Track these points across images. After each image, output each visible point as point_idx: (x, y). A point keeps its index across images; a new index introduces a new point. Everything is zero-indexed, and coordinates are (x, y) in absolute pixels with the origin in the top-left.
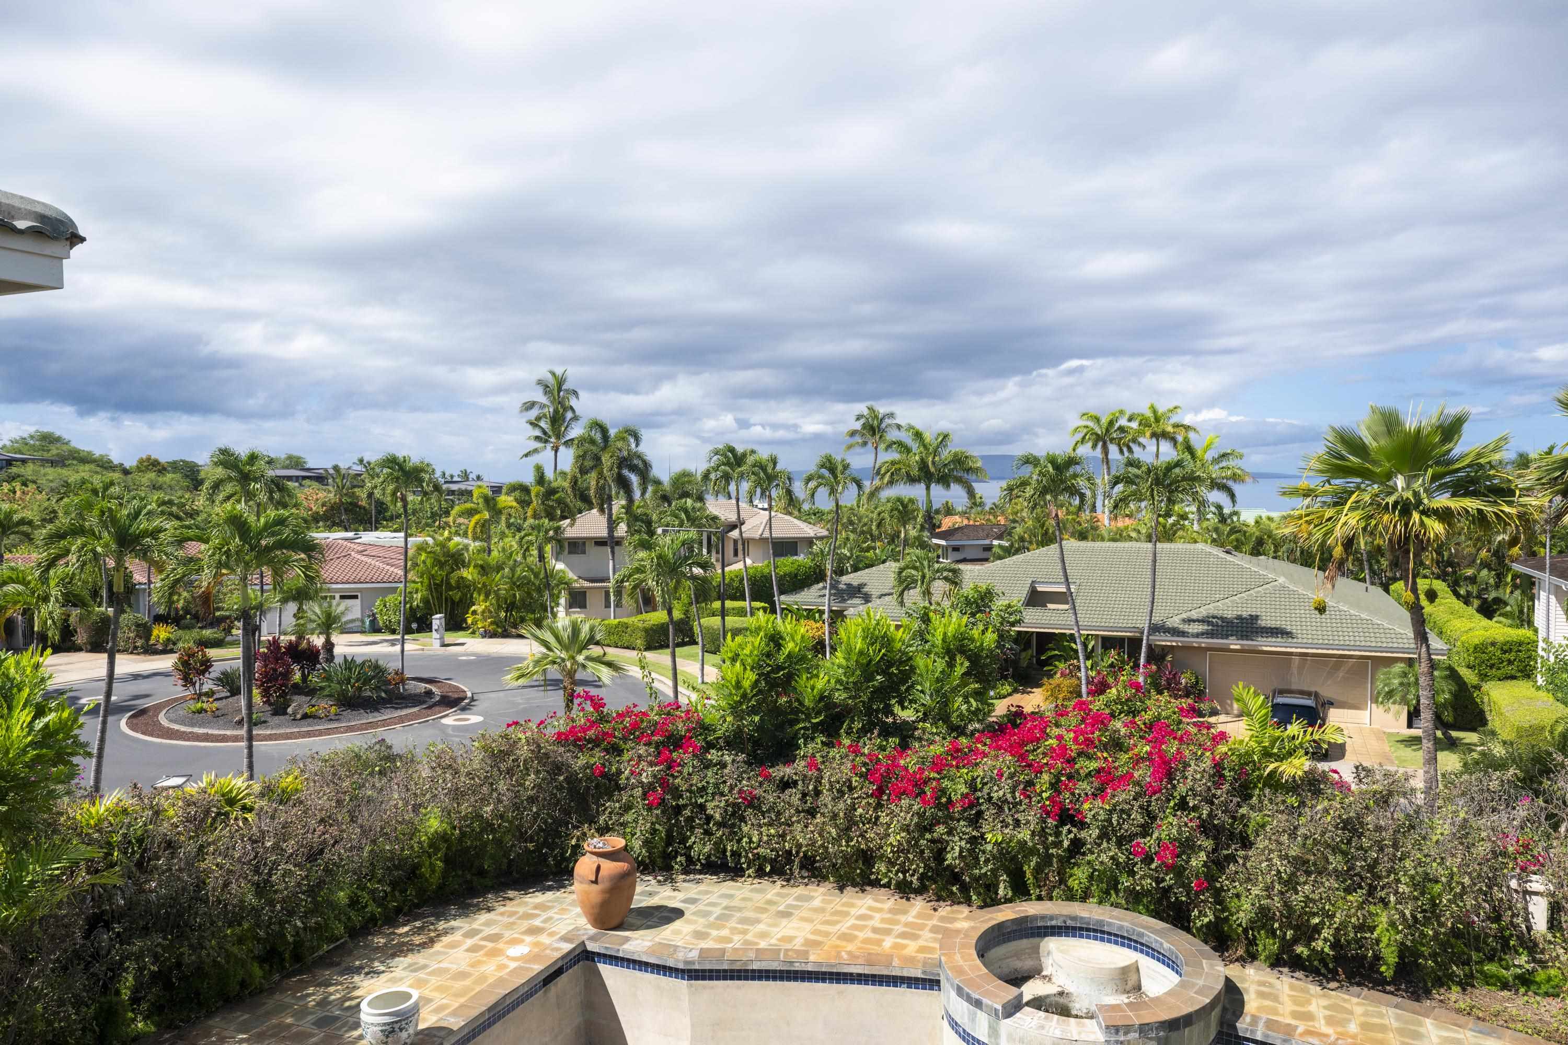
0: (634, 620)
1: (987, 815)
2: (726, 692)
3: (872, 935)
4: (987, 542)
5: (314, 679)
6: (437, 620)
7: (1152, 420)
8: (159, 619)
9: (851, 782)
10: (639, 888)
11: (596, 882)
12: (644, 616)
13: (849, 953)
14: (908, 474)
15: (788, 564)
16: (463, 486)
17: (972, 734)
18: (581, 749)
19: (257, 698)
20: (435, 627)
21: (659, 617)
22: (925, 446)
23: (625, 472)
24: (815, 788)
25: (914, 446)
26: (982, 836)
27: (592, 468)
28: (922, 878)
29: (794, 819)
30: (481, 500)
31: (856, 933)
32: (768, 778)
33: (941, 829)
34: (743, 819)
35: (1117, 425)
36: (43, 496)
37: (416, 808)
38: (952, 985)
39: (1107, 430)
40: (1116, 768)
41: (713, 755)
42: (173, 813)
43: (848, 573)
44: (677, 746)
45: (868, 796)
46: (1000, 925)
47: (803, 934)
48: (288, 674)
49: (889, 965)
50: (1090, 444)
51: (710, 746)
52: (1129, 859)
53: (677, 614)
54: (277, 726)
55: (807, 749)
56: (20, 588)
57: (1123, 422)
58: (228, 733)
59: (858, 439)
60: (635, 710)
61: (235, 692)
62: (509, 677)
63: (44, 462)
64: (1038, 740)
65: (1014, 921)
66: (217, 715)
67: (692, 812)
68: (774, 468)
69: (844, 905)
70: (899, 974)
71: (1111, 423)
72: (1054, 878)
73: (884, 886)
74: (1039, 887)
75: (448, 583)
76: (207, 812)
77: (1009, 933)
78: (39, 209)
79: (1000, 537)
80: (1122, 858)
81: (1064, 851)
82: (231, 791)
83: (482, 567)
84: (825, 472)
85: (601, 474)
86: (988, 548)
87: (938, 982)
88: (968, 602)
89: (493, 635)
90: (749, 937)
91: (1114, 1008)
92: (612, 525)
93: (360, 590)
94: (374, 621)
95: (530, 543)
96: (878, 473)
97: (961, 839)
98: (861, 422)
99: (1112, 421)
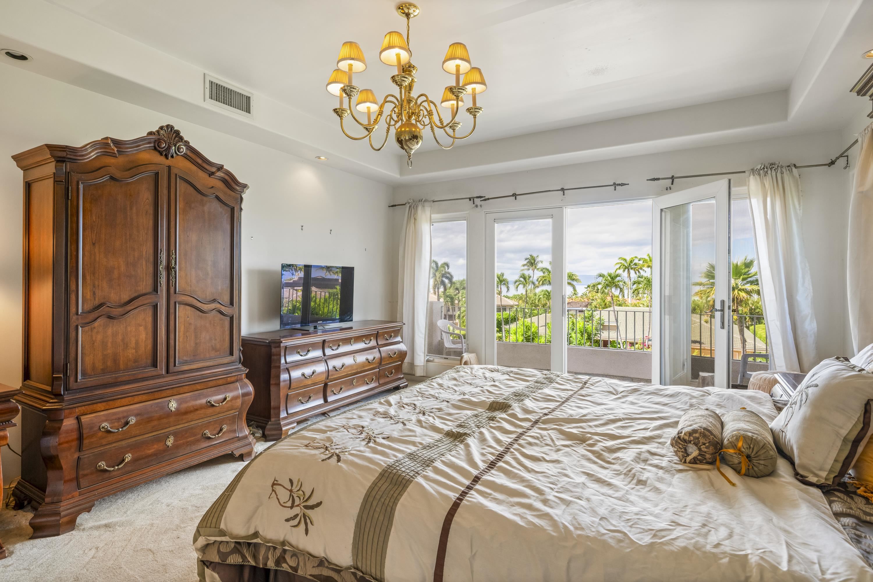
4: (580, 309)
7: (649, 260)
14: (549, 281)
23: (444, 279)
35: (634, 262)
39: (630, 264)
50: (622, 270)
57: (636, 261)
59: (526, 267)
71: (631, 262)
79: (586, 306)
84: (522, 279)
98: (527, 261)
99: (631, 261)
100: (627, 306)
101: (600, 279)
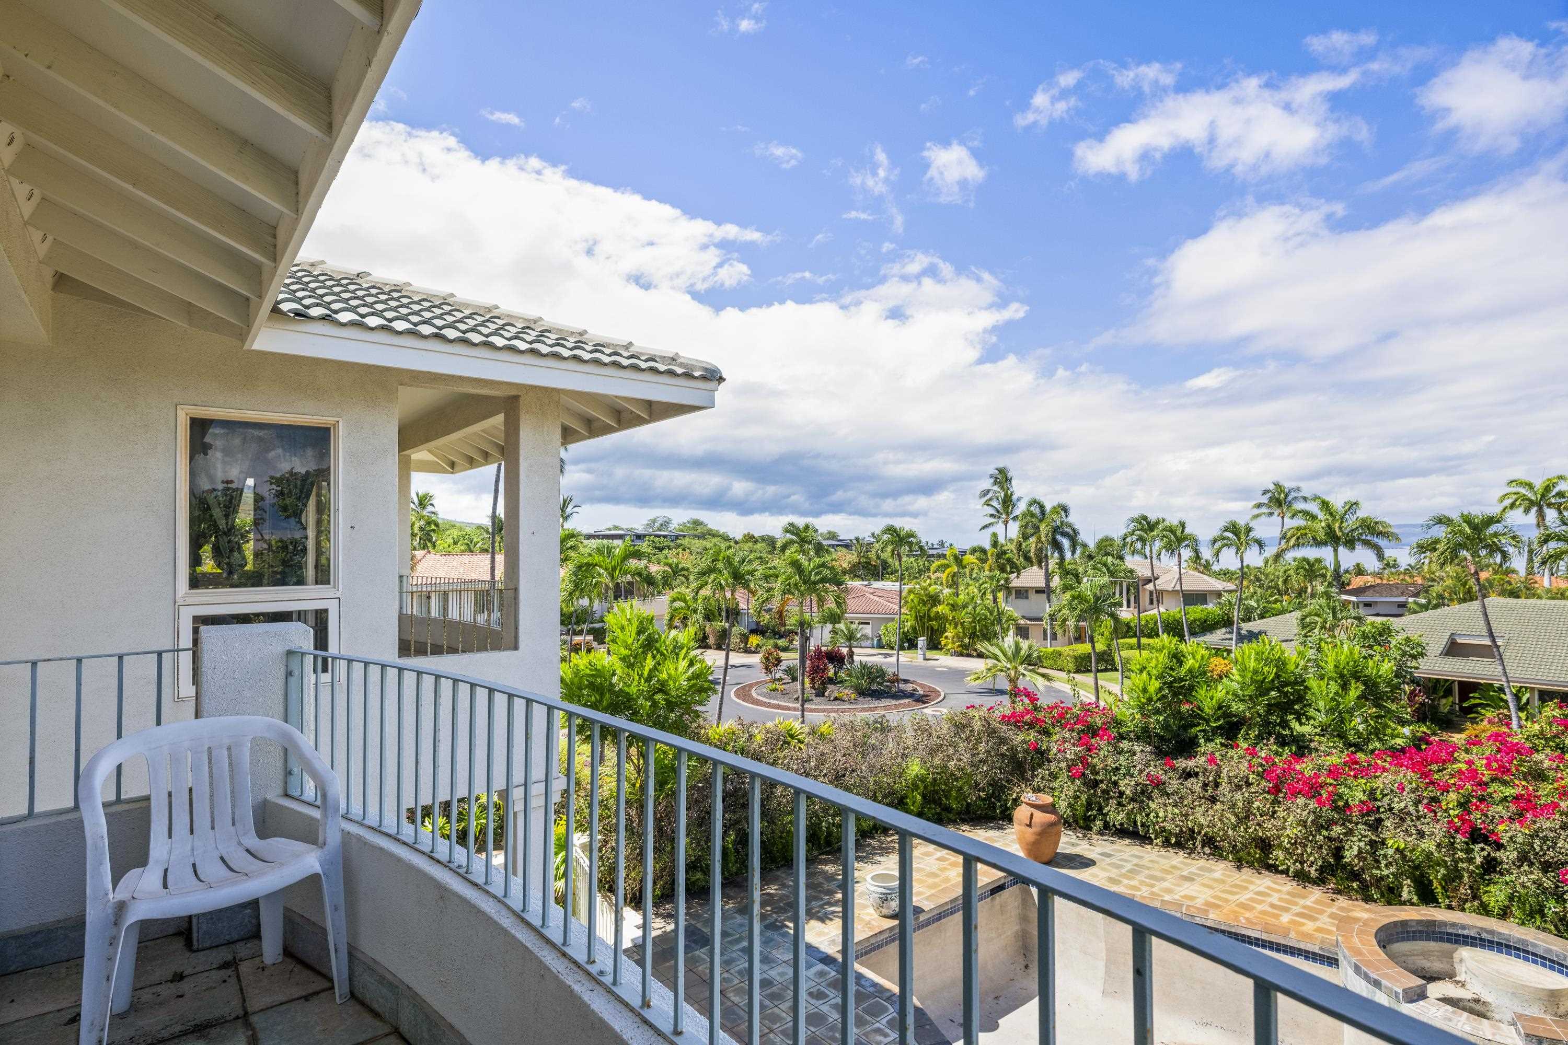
0: (1066, 650)
1: (1388, 823)
2: (1135, 695)
3: (1270, 909)
4: (1402, 599)
5: (842, 674)
6: (922, 641)
8: (753, 632)
9: (1248, 779)
10: (1063, 839)
11: (1030, 826)
12: (1075, 647)
13: (1247, 919)
14: (1314, 538)
15: (1197, 612)
16: (940, 552)
17: (1373, 751)
18: (1019, 728)
19: (807, 684)
20: (919, 646)
21: (1084, 648)
22: (1331, 514)
23: (1059, 537)
24: (1215, 780)
25: (1321, 515)
26: (1383, 843)
27: (1032, 535)
28: (1321, 870)
29: (1196, 803)
30: (952, 558)
31: (1255, 905)
32: (1174, 769)
33: (1337, 830)
34: (1150, 798)
35: (1555, 490)
36: (693, 557)
37: (904, 756)
38: (1349, 962)
39: (1543, 496)
40: (1539, 797)
41: (1125, 745)
42: (759, 738)
43: (1255, 620)
44: (1095, 735)
45: (1264, 792)
46: (1404, 923)
47: (1204, 896)
48: (826, 669)
49: (1286, 936)
50: (1521, 509)
51: (1122, 737)
52: (1557, 887)
53: (1100, 647)
54: (819, 703)
55: (1205, 747)
56: (683, 604)
58: (791, 705)
59: (1264, 510)
60: (1062, 705)
61: (794, 679)
62: (969, 678)
63: (695, 536)
64: (1444, 762)
65: (1419, 922)
66: (784, 693)
67: (1107, 786)
68: (1183, 532)
69: (1243, 881)
70: (1297, 946)
71: (1547, 489)
72: (1464, 891)
73: (1282, 872)
74: (1448, 897)
75: (929, 616)
76: (778, 739)
77: (1414, 932)
78: (705, 365)
79: (1416, 595)
80: (1548, 884)
81: (1477, 867)
82: (791, 730)
83: (953, 606)
84: (1229, 535)
85: (1039, 539)
86: (1403, 605)
87: (1337, 960)
88: (1365, 636)
89: (961, 655)
90: (1155, 890)
91: (1534, 1019)
92: (1048, 577)
93: (871, 619)
94: (879, 641)
95: (986, 589)
96: (1283, 537)
97: (1360, 840)
98: (1269, 495)
99: (1548, 486)
100: (1534, 595)
101: (1440, 532)
